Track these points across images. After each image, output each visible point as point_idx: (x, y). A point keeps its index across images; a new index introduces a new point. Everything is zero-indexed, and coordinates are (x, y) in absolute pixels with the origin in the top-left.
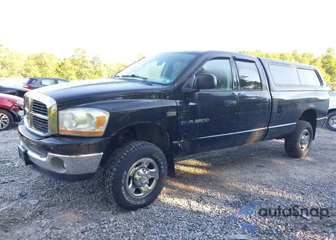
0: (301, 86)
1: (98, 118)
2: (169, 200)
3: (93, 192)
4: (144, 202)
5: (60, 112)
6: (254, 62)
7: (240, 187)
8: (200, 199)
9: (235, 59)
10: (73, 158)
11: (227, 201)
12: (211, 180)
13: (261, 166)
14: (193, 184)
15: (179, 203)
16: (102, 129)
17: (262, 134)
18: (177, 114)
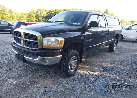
0: (115, 25)
1: (60, 41)
2: (80, 71)
3: (49, 71)
4: (73, 73)
5: (43, 38)
6: (103, 16)
7: (101, 64)
8: (91, 70)
9: (98, 15)
10: (49, 58)
11: (100, 70)
12: (90, 63)
13: (103, 56)
14: (84, 65)
15: (84, 72)
16: (62, 46)
17: (105, 44)
18: (84, 38)
